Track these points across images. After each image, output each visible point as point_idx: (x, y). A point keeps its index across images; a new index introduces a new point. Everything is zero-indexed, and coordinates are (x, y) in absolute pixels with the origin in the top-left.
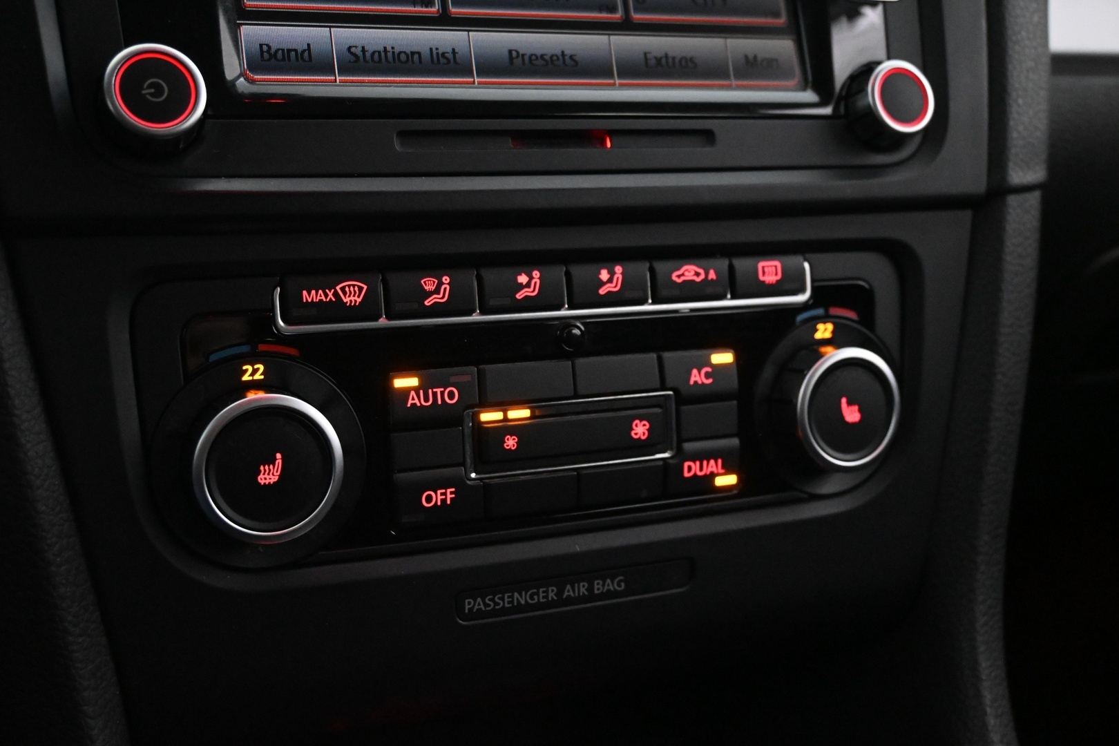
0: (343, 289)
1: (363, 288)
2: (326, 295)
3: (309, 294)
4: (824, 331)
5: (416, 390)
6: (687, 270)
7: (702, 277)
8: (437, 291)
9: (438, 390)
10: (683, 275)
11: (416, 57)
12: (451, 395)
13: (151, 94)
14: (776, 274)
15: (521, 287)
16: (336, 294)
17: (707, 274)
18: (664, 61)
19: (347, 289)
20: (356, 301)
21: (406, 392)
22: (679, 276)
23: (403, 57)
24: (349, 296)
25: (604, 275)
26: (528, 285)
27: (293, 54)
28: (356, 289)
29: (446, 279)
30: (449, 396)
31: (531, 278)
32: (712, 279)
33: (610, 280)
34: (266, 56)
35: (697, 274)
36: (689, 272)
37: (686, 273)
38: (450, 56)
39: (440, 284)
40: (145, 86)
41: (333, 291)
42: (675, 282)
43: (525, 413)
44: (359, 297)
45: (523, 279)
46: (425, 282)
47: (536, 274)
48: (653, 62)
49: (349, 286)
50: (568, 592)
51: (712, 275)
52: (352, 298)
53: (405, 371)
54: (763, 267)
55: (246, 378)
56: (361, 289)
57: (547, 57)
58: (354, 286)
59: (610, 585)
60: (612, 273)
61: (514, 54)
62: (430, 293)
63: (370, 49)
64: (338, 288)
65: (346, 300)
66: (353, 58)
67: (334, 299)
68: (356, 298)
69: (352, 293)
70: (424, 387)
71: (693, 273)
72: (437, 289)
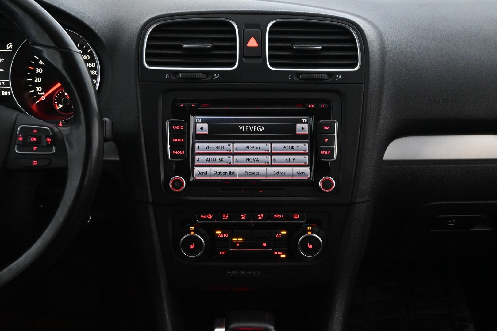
0: (208, 216)
2: (205, 217)
3: (202, 216)
4: (309, 228)
5: (220, 234)
7: (280, 217)
9: (224, 234)
11: (226, 173)
12: (227, 235)
13: (177, 185)
15: (242, 217)
16: (207, 217)
17: (281, 216)
18: (278, 173)
20: (210, 218)
21: (218, 234)
22: (275, 216)
23: (224, 173)
25: (259, 215)
26: (243, 217)
27: (204, 173)
30: (226, 235)
31: (244, 215)
33: (260, 217)
34: (199, 174)
35: (279, 216)
38: (233, 173)
39: (226, 216)
43: (241, 239)
45: (242, 215)
48: (275, 173)
50: (248, 272)
51: (283, 216)
53: (219, 230)
54: (295, 215)
55: (191, 229)
56: (211, 216)
57: (253, 173)
59: (257, 273)
60: (261, 215)
61: (246, 172)
62: (224, 217)
63: (218, 172)
66: (214, 174)
69: (210, 216)
70: (222, 233)
72: (225, 217)
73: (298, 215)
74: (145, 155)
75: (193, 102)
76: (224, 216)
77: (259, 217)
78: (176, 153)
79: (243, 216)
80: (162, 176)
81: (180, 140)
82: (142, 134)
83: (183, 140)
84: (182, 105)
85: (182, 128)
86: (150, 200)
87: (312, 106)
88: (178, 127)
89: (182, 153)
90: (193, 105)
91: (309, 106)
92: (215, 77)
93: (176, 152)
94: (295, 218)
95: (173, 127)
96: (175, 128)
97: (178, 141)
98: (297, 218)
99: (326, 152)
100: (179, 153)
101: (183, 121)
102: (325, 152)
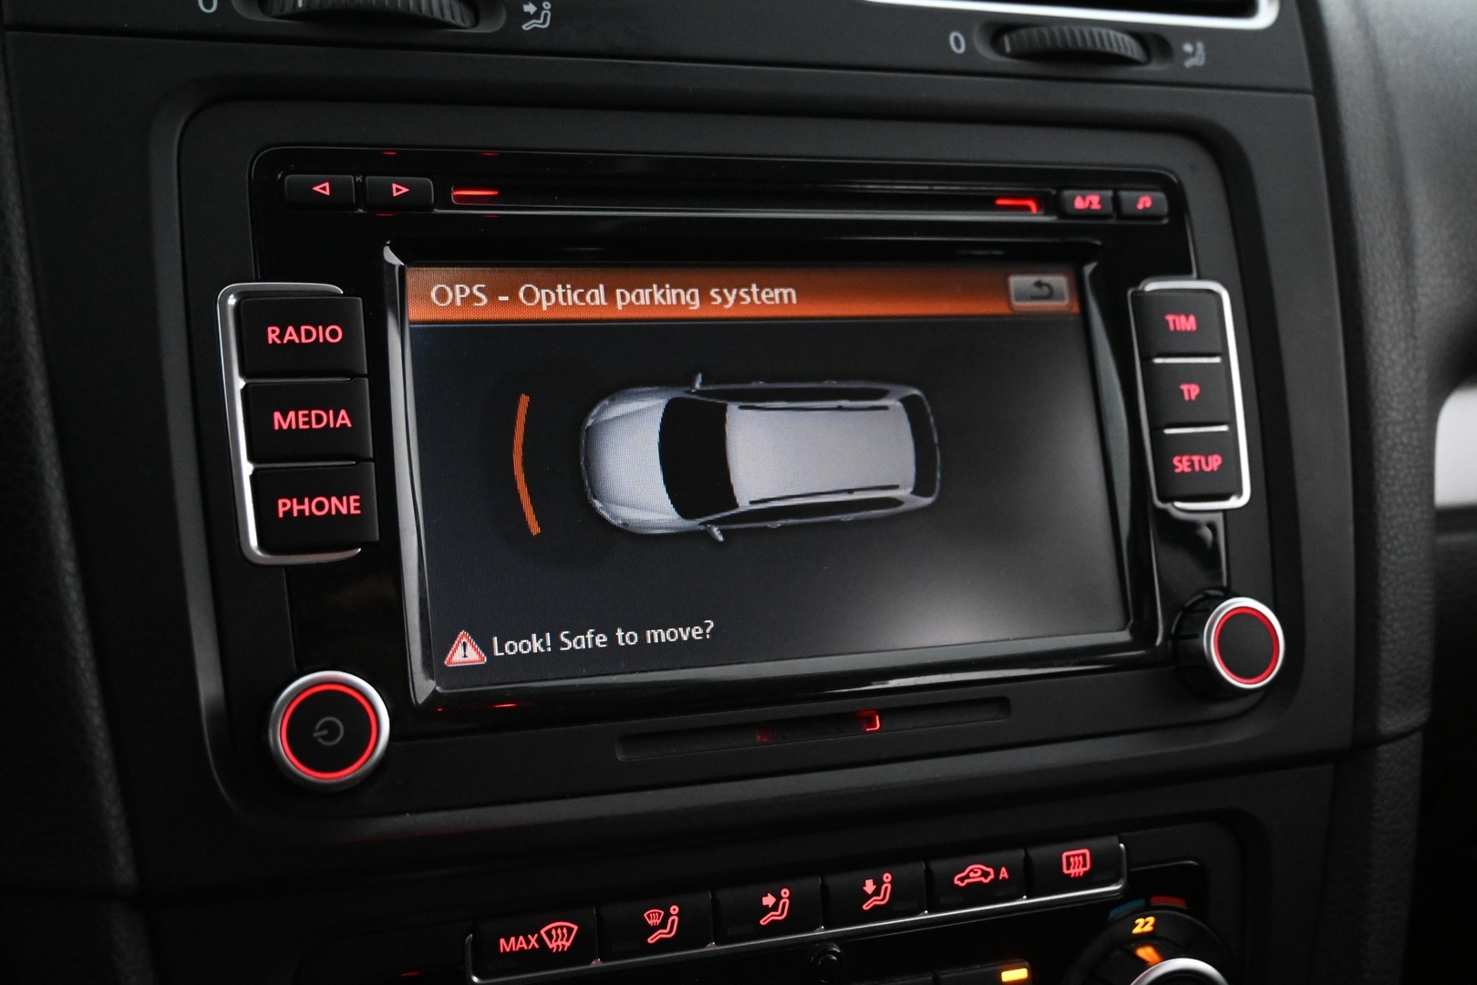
0: (549, 933)
1: (572, 929)
2: (528, 942)
3: (508, 942)
4: (1144, 925)
6: (972, 870)
7: (992, 876)
8: (663, 925)
10: (967, 877)
13: (324, 737)
14: (1084, 865)
15: (767, 910)
16: (540, 940)
17: (997, 873)
19: (554, 932)
20: (564, 946)
22: (962, 880)
24: (556, 941)
25: (869, 887)
26: (775, 907)
28: (565, 931)
29: (674, 909)
31: (779, 898)
32: (1004, 878)
33: (876, 893)
35: (985, 874)
36: (975, 873)
37: (972, 875)
39: (668, 915)
40: (318, 727)
41: (536, 935)
42: (957, 885)
44: (567, 940)
45: (769, 900)
46: (648, 916)
47: (785, 893)
49: (556, 928)
51: (1004, 874)
52: (559, 943)
54: (1068, 858)
58: (562, 927)
60: (879, 883)
62: (656, 928)
64: (542, 932)
65: (552, 945)
67: (537, 946)
68: (564, 942)
69: (559, 935)
71: (980, 873)
72: (663, 922)
73: (1084, 855)
74: (62, 534)
75: (402, 164)
76: (653, 917)
77: (868, 897)
78: (301, 512)
79: (775, 904)
80: (209, 686)
81: (328, 418)
82: (38, 386)
83: (344, 418)
84: (324, 189)
85: (334, 335)
86: (124, 871)
87: (1091, 203)
88: (309, 334)
89: (347, 506)
90: (398, 190)
91: (1079, 204)
92: (528, 17)
93: (301, 502)
94: (1072, 871)
95: (272, 335)
96: (281, 337)
97: (309, 423)
98: (1082, 870)
99: (1200, 462)
100: (320, 506)
101: (340, 295)
102: (1196, 458)
